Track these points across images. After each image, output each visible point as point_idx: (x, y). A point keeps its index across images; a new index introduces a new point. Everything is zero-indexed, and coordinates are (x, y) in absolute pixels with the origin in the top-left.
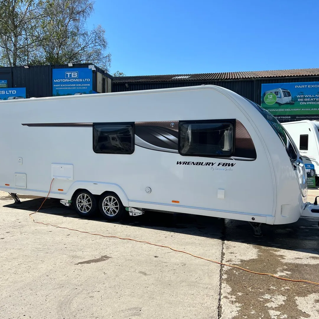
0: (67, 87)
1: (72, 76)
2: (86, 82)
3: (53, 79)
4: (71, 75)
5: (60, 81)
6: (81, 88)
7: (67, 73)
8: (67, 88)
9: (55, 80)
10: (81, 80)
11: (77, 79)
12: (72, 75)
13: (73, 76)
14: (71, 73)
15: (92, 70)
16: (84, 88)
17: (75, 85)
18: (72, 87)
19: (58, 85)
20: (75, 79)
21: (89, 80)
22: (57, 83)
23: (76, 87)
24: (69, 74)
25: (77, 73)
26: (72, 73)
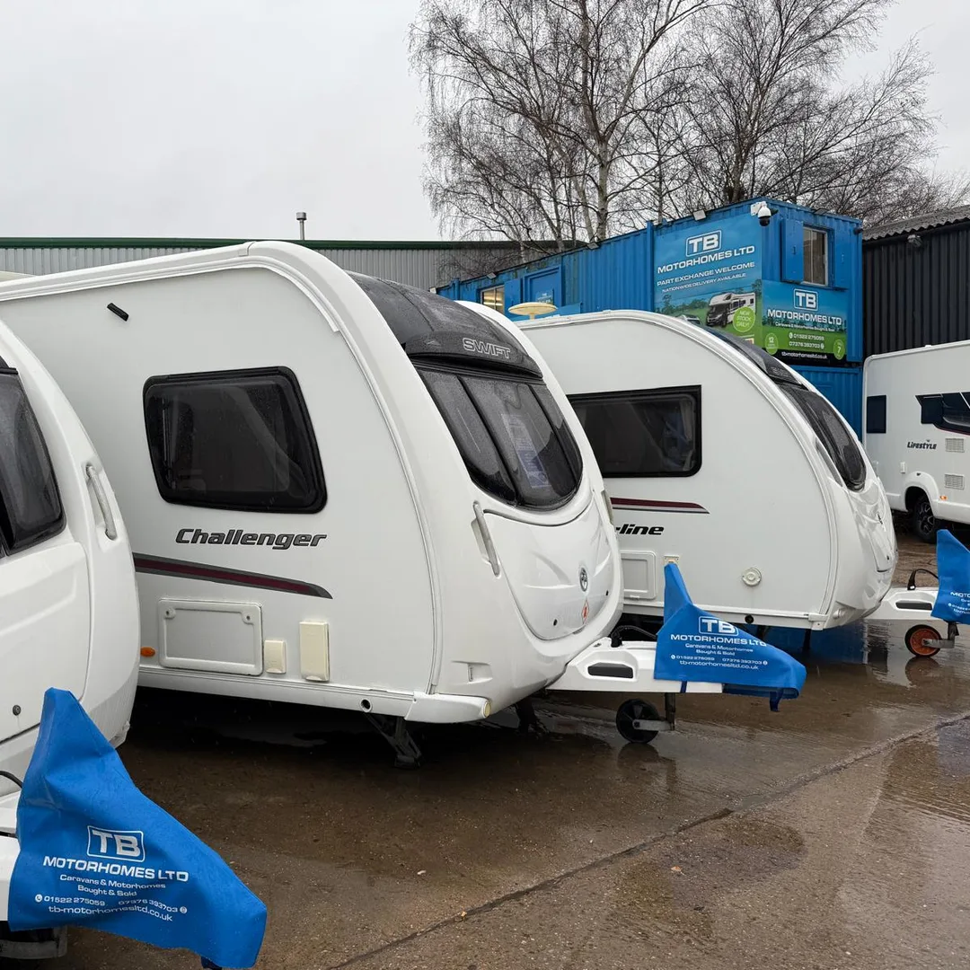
0: (692, 281)
1: (705, 248)
2: (744, 258)
3: (656, 265)
4: (700, 245)
5: (674, 267)
6: (729, 278)
7: (691, 242)
8: (690, 286)
9: (659, 268)
10: (728, 254)
11: (717, 252)
12: (706, 243)
13: (708, 245)
14: (701, 239)
15: (759, 216)
16: (738, 276)
17: (711, 272)
18: (705, 278)
19: (668, 281)
20: (710, 253)
21: (750, 250)
22: (666, 275)
23: (714, 276)
24: (695, 242)
25: (718, 234)
26: (706, 238)
